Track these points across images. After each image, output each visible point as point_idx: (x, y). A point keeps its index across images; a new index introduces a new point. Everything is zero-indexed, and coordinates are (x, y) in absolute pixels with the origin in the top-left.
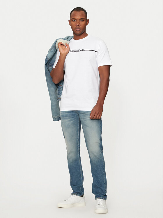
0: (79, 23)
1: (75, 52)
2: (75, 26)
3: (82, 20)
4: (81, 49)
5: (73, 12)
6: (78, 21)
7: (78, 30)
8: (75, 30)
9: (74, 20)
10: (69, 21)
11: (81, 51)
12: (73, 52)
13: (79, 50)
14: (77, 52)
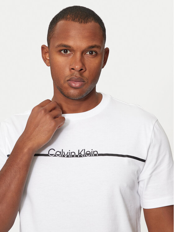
0: (83, 64)
1: (65, 159)
2: (67, 72)
3: (91, 53)
4: (88, 149)
5: (61, 23)
6: (78, 54)
7: (77, 84)
8: (66, 85)
9: (66, 51)
10: (43, 48)
11: (88, 158)
12: (57, 158)
13: (83, 153)
14: (73, 156)
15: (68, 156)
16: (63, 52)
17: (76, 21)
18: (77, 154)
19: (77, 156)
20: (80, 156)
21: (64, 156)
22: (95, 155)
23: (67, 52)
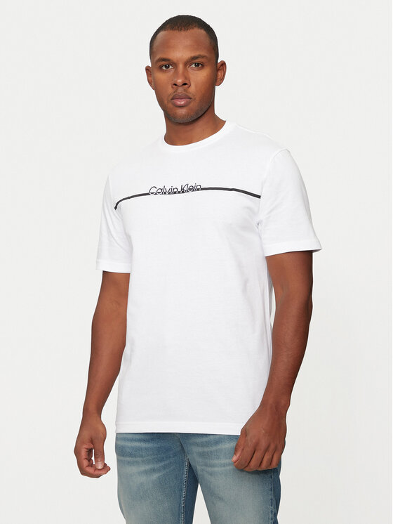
0: (187, 78)
1: (167, 196)
2: (170, 90)
3: (197, 65)
4: (192, 184)
6: (181, 66)
7: (182, 102)
8: (171, 105)
9: (167, 67)
10: (148, 69)
11: (191, 193)
12: (159, 196)
13: (185, 189)
14: (175, 193)
15: (169, 193)
16: (164, 68)
17: (175, 29)
18: (179, 190)
19: (179, 192)
20: (183, 192)
21: (165, 193)
22: (198, 190)
23: (169, 67)
